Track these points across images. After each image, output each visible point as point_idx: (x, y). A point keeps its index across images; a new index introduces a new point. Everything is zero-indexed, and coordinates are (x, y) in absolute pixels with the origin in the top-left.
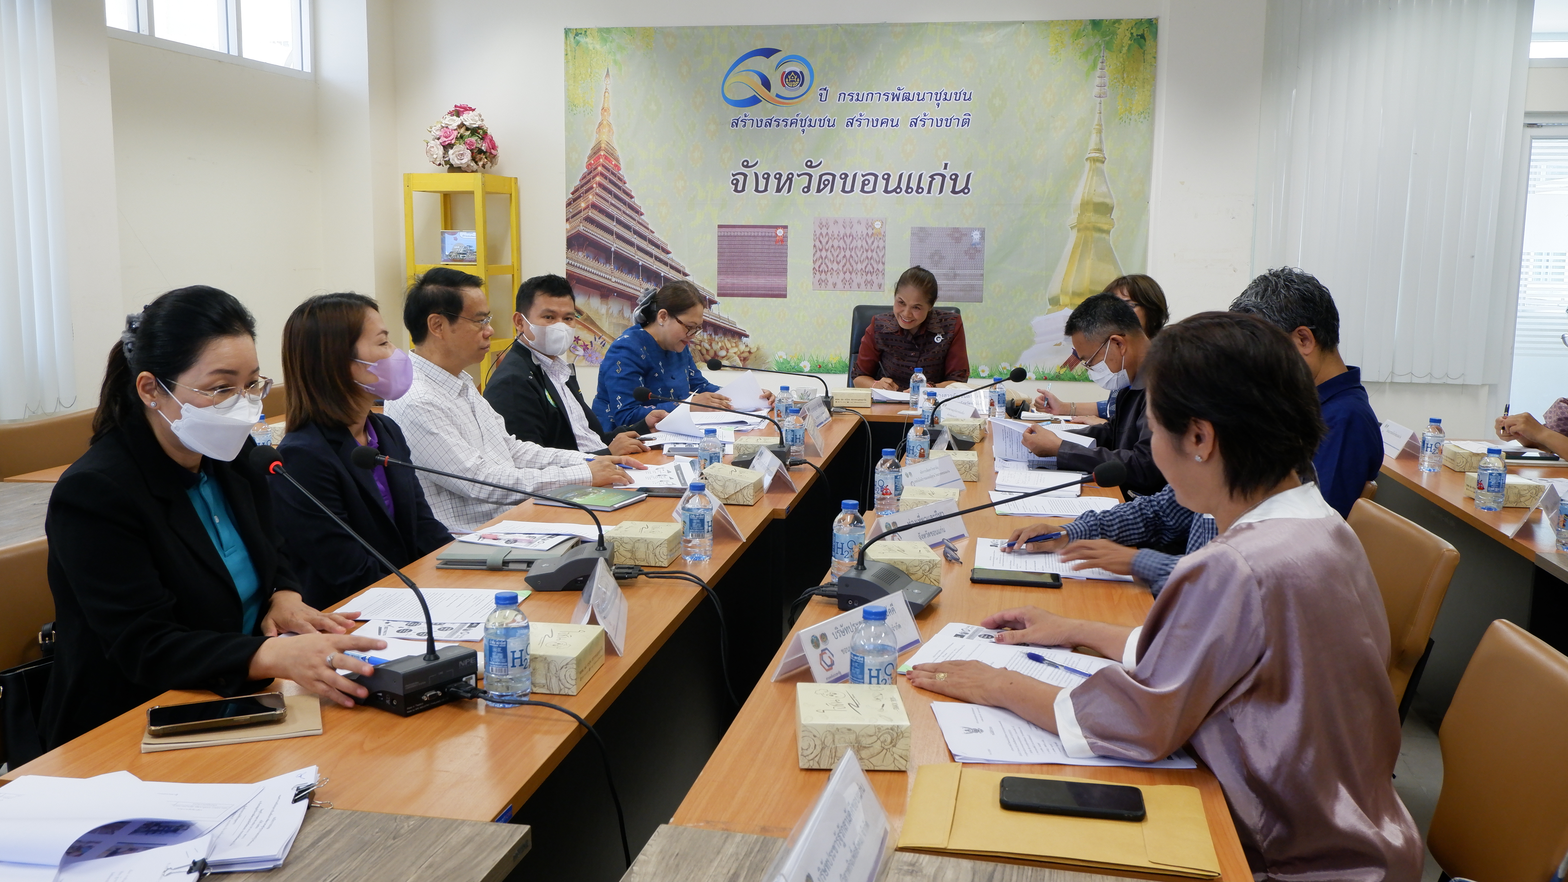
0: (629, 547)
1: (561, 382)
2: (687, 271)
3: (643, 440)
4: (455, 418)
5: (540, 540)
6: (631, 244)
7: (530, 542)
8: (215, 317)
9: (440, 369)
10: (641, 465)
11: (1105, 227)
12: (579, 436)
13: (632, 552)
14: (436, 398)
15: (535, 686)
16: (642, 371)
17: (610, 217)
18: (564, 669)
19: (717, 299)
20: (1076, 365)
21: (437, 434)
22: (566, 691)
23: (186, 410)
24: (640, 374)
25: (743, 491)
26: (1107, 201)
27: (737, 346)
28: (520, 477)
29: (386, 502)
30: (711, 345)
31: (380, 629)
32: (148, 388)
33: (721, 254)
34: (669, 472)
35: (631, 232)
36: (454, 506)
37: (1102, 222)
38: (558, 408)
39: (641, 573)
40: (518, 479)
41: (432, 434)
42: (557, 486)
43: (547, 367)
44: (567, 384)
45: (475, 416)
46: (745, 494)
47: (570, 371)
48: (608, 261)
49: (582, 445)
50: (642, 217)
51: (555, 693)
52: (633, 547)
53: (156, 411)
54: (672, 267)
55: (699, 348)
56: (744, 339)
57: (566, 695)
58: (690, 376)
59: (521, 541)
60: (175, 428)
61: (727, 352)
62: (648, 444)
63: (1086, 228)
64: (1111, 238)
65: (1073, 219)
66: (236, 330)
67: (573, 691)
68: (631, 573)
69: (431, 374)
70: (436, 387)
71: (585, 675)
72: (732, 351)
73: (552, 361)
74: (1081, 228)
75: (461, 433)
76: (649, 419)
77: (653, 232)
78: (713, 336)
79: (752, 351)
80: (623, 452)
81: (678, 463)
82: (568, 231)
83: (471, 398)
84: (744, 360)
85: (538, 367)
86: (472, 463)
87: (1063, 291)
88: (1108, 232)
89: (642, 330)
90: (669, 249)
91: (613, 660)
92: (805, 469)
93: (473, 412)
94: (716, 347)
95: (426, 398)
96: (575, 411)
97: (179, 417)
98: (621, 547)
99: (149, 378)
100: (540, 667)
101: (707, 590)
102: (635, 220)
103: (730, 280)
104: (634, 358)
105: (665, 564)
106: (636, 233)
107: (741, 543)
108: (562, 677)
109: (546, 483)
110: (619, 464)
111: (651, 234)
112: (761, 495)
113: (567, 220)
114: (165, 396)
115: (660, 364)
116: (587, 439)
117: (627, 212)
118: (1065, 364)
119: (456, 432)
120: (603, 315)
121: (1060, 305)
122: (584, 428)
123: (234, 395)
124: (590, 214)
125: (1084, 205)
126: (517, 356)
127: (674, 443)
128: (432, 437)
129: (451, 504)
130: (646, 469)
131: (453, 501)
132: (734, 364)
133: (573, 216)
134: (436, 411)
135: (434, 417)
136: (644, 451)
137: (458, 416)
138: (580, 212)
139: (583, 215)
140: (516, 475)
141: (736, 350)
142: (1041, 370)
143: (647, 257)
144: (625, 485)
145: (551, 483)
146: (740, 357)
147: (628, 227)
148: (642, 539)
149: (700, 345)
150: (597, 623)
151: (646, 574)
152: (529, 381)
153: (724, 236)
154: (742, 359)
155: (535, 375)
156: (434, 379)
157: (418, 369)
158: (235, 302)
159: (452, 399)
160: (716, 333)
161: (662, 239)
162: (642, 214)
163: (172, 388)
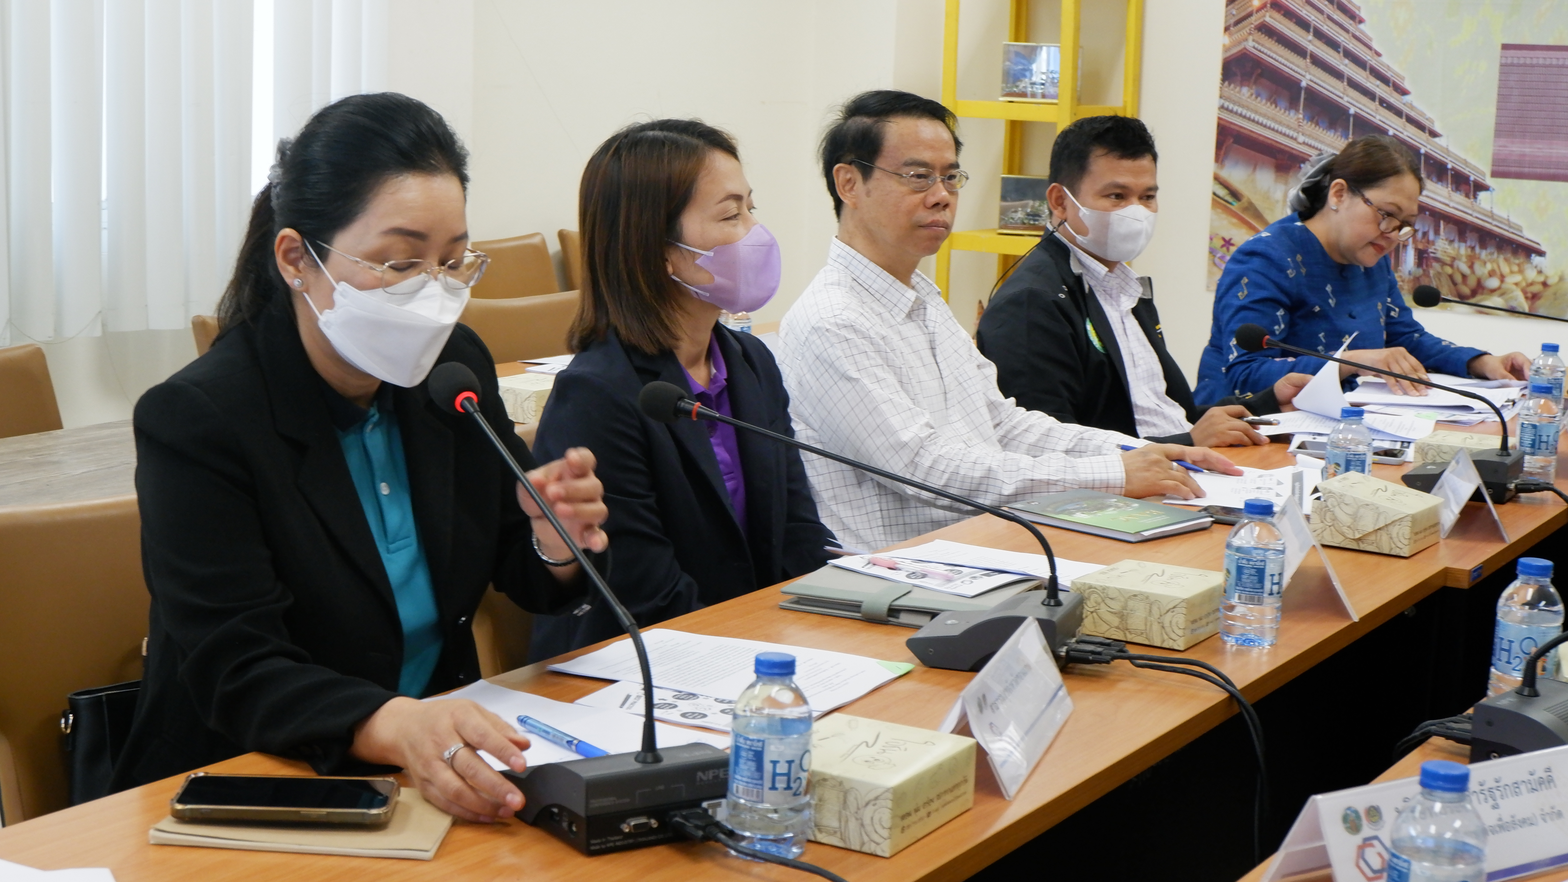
0: (1116, 606)
1: (1122, 308)
2: (1437, 128)
3: (1254, 424)
4: (891, 355)
5: (967, 578)
6: (1337, 74)
7: (949, 580)
8: (402, 141)
9: (879, 270)
10: (1232, 465)
12: (1143, 408)
13: (1122, 616)
14: (862, 319)
15: (820, 831)
16: (1284, 299)
17: (1304, 24)
18: (870, 808)
19: (1489, 181)
21: (856, 380)
22: (869, 848)
23: (342, 295)
24: (1278, 304)
25: (1390, 528)
27: (1521, 271)
28: (994, 467)
29: (729, 485)
30: (1471, 267)
31: (628, 697)
32: (293, 255)
33: (1503, 98)
34: (1279, 483)
35: (1339, 52)
36: (884, 507)
38: (1107, 355)
39: (1122, 654)
40: (990, 470)
41: (849, 379)
42: (1059, 488)
43: (1097, 279)
44: (1135, 311)
45: (934, 356)
46: (1394, 535)
47: (1141, 290)
48: (1293, 104)
49: (1146, 423)
50: (1362, 26)
51: (853, 848)
52: (1125, 607)
53: (301, 293)
54: (1410, 120)
55: (1449, 270)
56: (1536, 259)
57: (871, 855)
58: (1388, 316)
59: (934, 575)
60: (325, 323)
61: (1502, 281)
62: (1264, 431)
66: (432, 164)
67: (885, 849)
68: (1099, 653)
69: (863, 277)
70: (868, 299)
71: (915, 823)
72: (1511, 280)
73: (1107, 269)
75: (901, 382)
76: (1281, 387)
77: (1378, 54)
78: (1477, 249)
79: (1550, 282)
80: (1214, 441)
81: (1300, 469)
82: (1226, 49)
83: (930, 324)
84: (1533, 298)
85: (1079, 279)
86: (911, 435)
89: (1299, 224)
90: (1407, 85)
91: (991, 804)
92: (1543, 502)
93: (933, 349)
94: (1481, 270)
95: (844, 317)
96: (1141, 362)
97: (331, 304)
98: (1103, 605)
99: (293, 240)
100: (832, 797)
101: (1239, 702)
102: (1347, 31)
103: (1517, 148)
104: (1273, 273)
105: (1180, 645)
106: (1349, 55)
107: (1344, 624)
108: (867, 821)
109: (1040, 481)
110: (1179, 461)
111: (1376, 57)
112: (1431, 540)
113: (1227, 29)
114: (314, 269)
115: (1329, 288)
116: (1156, 413)
117: (1335, 17)
119: (892, 379)
120: (1277, 202)
122: (1156, 393)
123: (419, 274)
124: (1268, 19)
126: (1045, 257)
127: (1314, 434)
128: (849, 386)
129: (880, 503)
130: (1239, 474)
131: (884, 499)
132: (1514, 304)
133: (1237, 23)
134: (859, 341)
135: (855, 351)
136: (1256, 443)
137: (898, 352)
138: (1250, 15)
139: (1255, 20)
140: (988, 462)
141: (1518, 278)
143: (1365, 100)
144: (1186, 500)
145: (1048, 483)
146: (1524, 292)
147: (1333, 45)
148: (1142, 594)
149: (1451, 266)
150: (969, 734)
151: (1131, 658)
152: (1057, 304)
153: (1512, 65)
154: (1529, 295)
155: (1071, 293)
156: (867, 287)
157: (842, 267)
158: (439, 122)
159: (893, 322)
160: (1483, 246)
161: (1396, 67)
162: (1361, 21)
163: (323, 255)
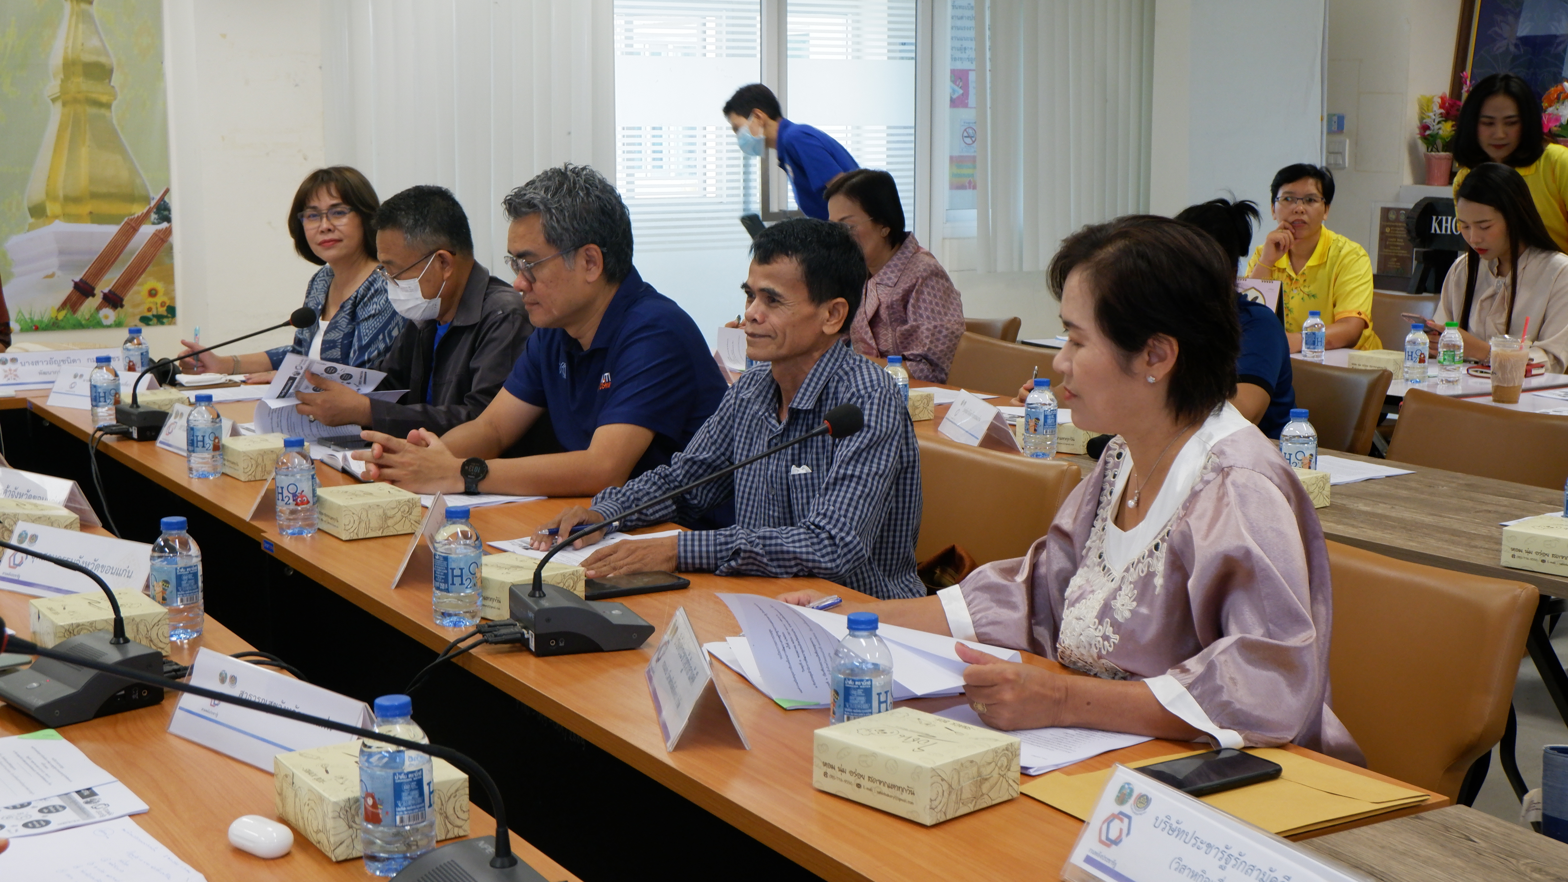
11: (104, 99)
20: (81, 304)
26: (103, 59)
37: (96, 90)
63: (75, 101)
64: (115, 115)
65: (53, 86)
74: (66, 99)
87: (51, 196)
88: (108, 106)
118: (64, 305)
121: (47, 216)
125: (69, 66)
142: (27, 317)
